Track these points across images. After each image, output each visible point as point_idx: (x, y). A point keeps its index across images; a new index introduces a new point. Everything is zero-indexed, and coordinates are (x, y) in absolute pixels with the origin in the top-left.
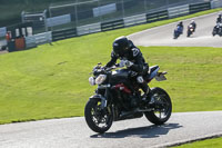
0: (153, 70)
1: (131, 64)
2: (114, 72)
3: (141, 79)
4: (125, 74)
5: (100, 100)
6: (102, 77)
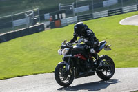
2: (75, 46)
5: (65, 65)
6: (66, 50)
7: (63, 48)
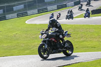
0: (66, 32)
1: (57, 29)
3: (61, 36)
4: (54, 34)
7: (42, 34)
